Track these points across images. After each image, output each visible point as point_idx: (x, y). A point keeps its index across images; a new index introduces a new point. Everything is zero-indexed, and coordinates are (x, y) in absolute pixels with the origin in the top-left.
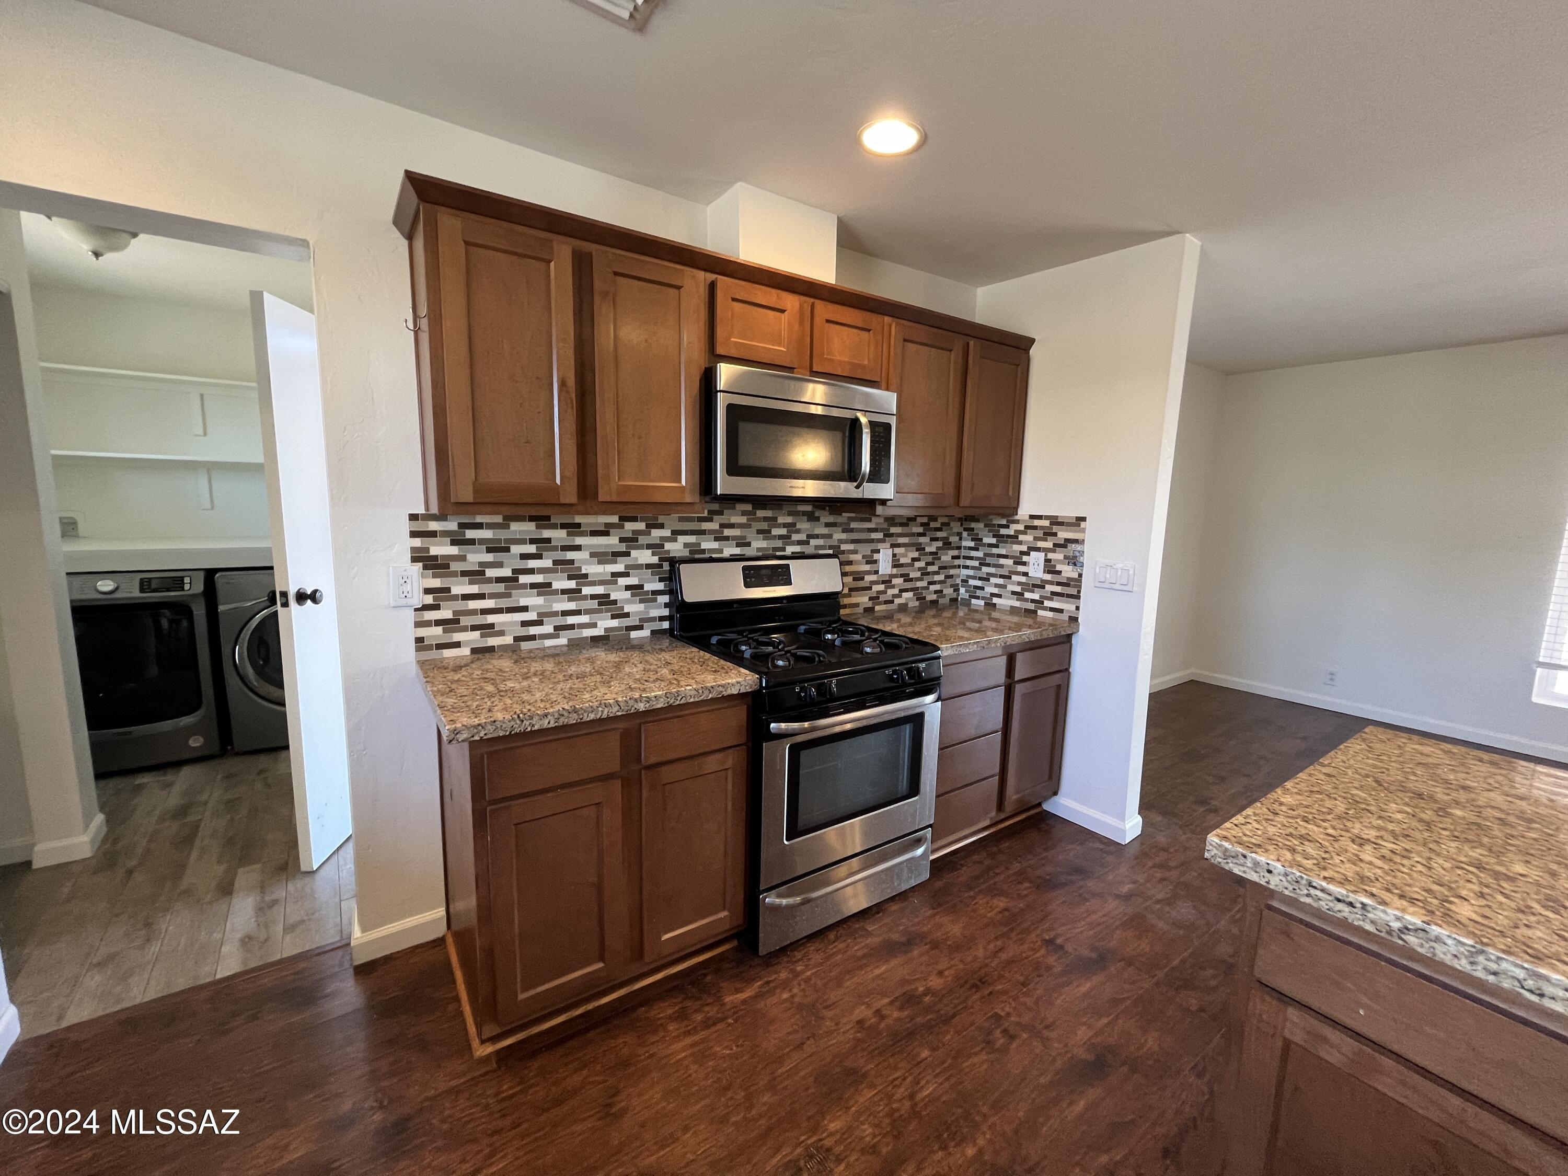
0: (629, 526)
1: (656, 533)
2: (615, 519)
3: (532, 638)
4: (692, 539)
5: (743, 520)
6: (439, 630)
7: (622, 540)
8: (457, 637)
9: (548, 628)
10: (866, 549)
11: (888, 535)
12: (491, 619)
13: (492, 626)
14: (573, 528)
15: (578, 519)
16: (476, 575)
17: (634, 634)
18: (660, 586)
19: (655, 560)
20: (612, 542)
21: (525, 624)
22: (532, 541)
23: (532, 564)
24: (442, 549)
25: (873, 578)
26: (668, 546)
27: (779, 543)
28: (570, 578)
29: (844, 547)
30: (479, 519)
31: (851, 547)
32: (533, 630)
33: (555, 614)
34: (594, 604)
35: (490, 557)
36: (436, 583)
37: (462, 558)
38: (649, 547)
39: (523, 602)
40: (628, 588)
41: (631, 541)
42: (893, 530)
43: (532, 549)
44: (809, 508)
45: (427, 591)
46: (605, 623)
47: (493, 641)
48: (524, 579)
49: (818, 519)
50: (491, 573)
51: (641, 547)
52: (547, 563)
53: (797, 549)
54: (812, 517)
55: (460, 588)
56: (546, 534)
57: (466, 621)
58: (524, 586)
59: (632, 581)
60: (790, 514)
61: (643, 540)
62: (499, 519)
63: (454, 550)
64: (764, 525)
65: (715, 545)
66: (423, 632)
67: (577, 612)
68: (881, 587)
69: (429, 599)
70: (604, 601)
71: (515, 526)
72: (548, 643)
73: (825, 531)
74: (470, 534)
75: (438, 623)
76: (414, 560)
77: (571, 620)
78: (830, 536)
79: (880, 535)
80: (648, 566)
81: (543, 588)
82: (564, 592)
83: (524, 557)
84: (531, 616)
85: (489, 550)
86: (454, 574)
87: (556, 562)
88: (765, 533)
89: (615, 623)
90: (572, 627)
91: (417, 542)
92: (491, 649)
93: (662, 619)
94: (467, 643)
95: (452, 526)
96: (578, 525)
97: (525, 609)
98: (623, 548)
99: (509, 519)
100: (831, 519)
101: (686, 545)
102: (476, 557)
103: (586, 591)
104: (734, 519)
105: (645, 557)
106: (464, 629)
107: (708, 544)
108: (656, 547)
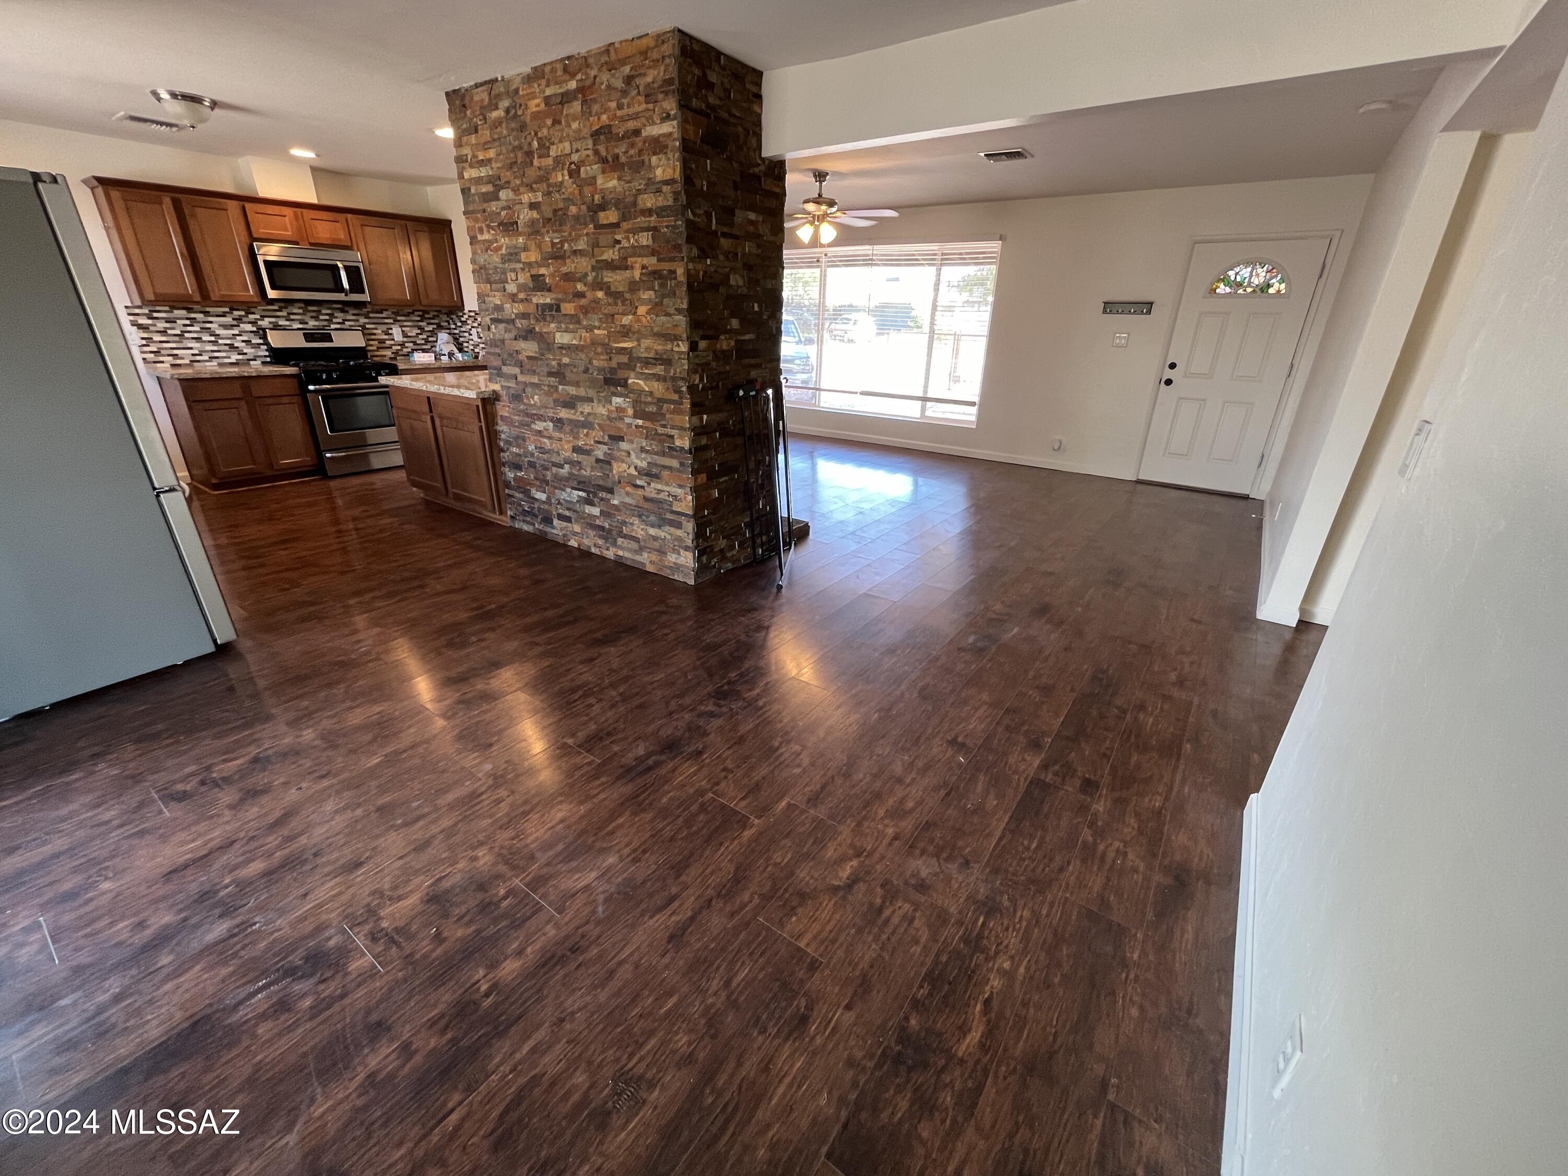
0: (236, 313)
1: (251, 317)
2: (227, 310)
3: (199, 361)
4: (273, 320)
5: (301, 311)
6: (152, 355)
7: (234, 319)
8: (161, 359)
9: (205, 357)
10: (384, 327)
11: (396, 321)
12: (175, 352)
13: (177, 355)
14: (206, 313)
15: (208, 309)
16: (163, 332)
17: (252, 362)
18: (261, 341)
19: (255, 329)
20: (228, 320)
21: (193, 355)
22: (187, 319)
23: (189, 329)
24: (143, 321)
25: (392, 342)
26: (260, 323)
27: (325, 323)
28: (211, 335)
29: (367, 326)
30: (158, 308)
31: (373, 326)
32: (198, 358)
33: (207, 351)
34: (227, 348)
35: (168, 325)
36: (145, 335)
37: (155, 325)
38: (249, 323)
39: (190, 345)
40: (243, 341)
41: (239, 320)
42: (399, 318)
43: (188, 322)
44: (340, 306)
45: (143, 338)
46: (235, 357)
47: (179, 362)
48: (186, 335)
49: (347, 312)
50: (169, 332)
51: (245, 323)
52: (196, 328)
53: (338, 326)
54: (342, 311)
55: (157, 338)
56: (193, 315)
57: (163, 352)
58: (188, 338)
59: (245, 338)
60: (329, 309)
61: (244, 319)
62: (167, 308)
63: (150, 322)
64: (314, 314)
65: (287, 323)
66: (145, 356)
67: (219, 351)
68: (399, 347)
69: (144, 342)
70: (231, 346)
71: (176, 312)
72: (207, 364)
73: (354, 318)
74: (155, 315)
75: (151, 352)
76: (133, 325)
77: (216, 354)
78: (358, 321)
79: (391, 321)
80: (252, 332)
81: (198, 339)
82: (209, 342)
83: (185, 325)
84: (196, 352)
85: (167, 322)
86: (152, 332)
87: (202, 328)
88: (316, 318)
89: (240, 357)
90: (217, 358)
91: (132, 318)
92: (179, 365)
93: (266, 356)
94: (167, 362)
95: (146, 311)
96: (209, 312)
97: (191, 348)
98: (235, 323)
99: (173, 308)
100: (356, 312)
101: (270, 323)
102: (161, 325)
103: (220, 341)
104: (295, 311)
105: (249, 327)
106: (164, 355)
107: (282, 322)
108: (254, 323)
